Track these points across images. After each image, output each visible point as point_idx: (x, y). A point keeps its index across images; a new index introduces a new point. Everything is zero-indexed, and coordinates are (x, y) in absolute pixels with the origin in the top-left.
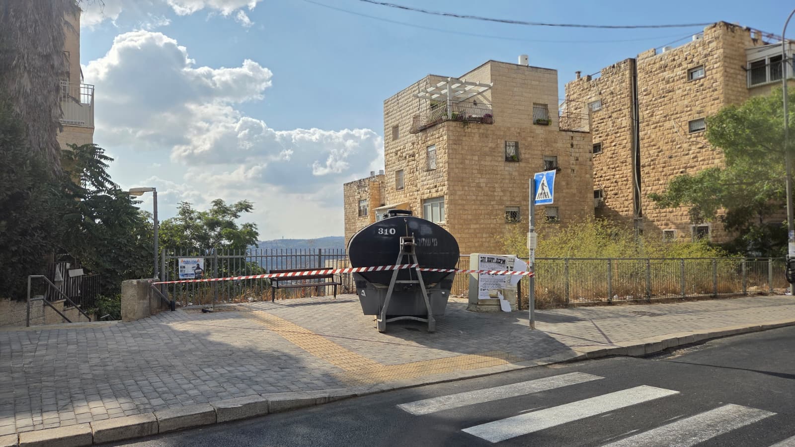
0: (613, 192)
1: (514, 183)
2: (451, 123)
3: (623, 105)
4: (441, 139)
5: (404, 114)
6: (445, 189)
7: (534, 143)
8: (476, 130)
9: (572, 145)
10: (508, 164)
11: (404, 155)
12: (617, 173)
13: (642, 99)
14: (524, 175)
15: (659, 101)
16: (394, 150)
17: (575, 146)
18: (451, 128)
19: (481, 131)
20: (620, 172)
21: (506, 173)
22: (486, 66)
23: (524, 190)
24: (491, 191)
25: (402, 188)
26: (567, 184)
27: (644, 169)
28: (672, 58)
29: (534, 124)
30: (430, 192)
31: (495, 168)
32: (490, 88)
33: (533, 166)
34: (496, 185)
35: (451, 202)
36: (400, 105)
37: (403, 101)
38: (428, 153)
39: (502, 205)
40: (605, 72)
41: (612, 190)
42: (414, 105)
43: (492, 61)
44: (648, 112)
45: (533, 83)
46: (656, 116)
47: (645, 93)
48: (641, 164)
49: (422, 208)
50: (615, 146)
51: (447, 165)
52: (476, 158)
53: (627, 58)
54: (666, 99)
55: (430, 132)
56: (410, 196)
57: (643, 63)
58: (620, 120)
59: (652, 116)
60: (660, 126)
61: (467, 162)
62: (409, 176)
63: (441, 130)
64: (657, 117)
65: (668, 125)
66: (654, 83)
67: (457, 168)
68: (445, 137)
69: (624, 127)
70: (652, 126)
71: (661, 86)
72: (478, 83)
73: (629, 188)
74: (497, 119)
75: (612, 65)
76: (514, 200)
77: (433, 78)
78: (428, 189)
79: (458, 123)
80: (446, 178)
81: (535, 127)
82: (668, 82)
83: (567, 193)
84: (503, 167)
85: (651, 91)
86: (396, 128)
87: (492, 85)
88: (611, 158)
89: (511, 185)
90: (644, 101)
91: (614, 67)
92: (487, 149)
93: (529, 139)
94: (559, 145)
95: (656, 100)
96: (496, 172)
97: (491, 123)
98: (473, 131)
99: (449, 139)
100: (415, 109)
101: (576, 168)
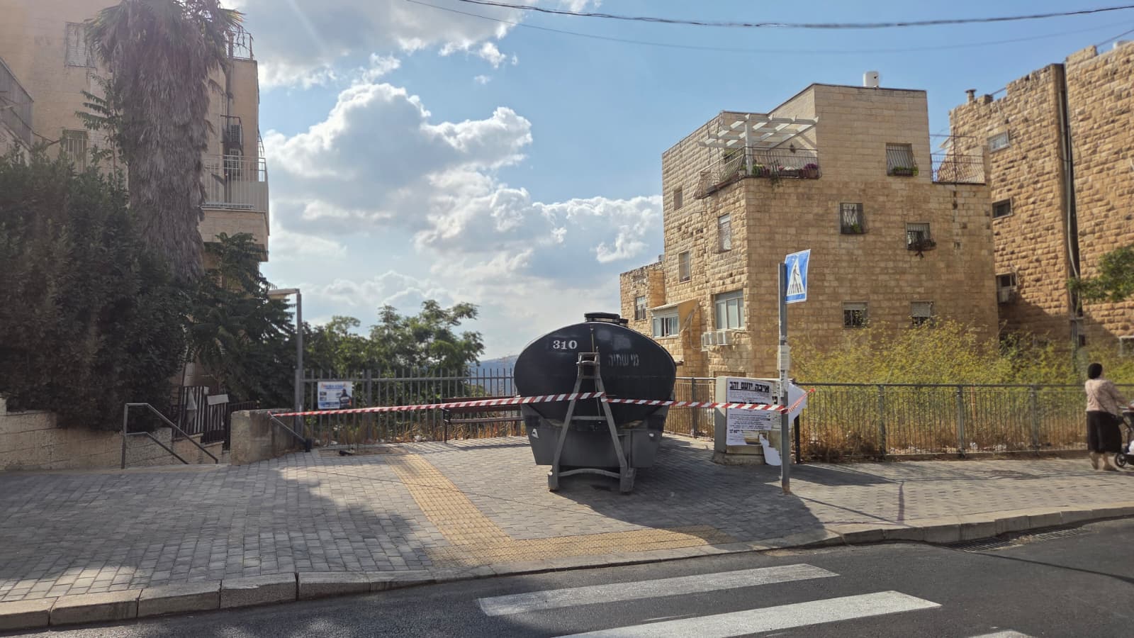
0: (1032, 277)
1: (856, 267)
2: (751, 181)
3: (1045, 138)
4: (737, 204)
5: (690, 171)
6: (744, 277)
7: (889, 205)
8: (792, 190)
9: (955, 206)
10: (845, 237)
11: (690, 229)
12: (1038, 246)
13: (1077, 127)
14: (873, 255)
15: (1106, 128)
16: (676, 224)
17: (960, 207)
18: (752, 188)
19: (800, 190)
20: (1044, 245)
21: (844, 251)
22: (808, 92)
23: (874, 278)
24: (818, 280)
25: (688, 279)
26: (948, 266)
27: (1085, 238)
28: (1125, 59)
29: (889, 175)
30: (724, 284)
31: (824, 245)
32: (814, 124)
33: (889, 239)
34: (826, 271)
35: (752, 298)
36: (684, 158)
37: (689, 152)
38: (720, 227)
39: (837, 301)
40: (1014, 88)
41: (1031, 274)
42: (703, 157)
43: (817, 84)
44: (1086, 147)
45: (886, 112)
46: (1100, 152)
47: (1080, 118)
48: (1079, 231)
49: (712, 307)
50: (1034, 203)
51: (746, 242)
52: (793, 231)
53: (1048, 64)
54: (1116, 125)
55: (723, 195)
56: (699, 289)
57: (1076, 69)
58: (1040, 161)
59: (1094, 152)
60: (1109, 169)
61: (778, 237)
62: (697, 261)
63: (737, 192)
64: (1104, 154)
65: (1122, 166)
66: (1095, 101)
67: (763, 246)
68: (743, 202)
69: (1048, 173)
70: (1095, 170)
71: (1108, 104)
72: (793, 119)
73: (1059, 271)
74: (827, 173)
75: (1025, 76)
76: (856, 294)
77: (729, 116)
78: (720, 279)
79: (763, 179)
80: (745, 262)
81: (890, 179)
82: (1119, 97)
83: (948, 280)
84: (838, 244)
85: (1090, 114)
86: (678, 193)
87: (816, 120)
88: (1027, 222)
89: (852, 270)
90: (1080, 131)
91: (1027, 79)
92: (810, 216)
93: (881, 199)
94: (933, 205)
95: (1100, 127)
96: (825, 251)
97: (817, 177)
98: (788, 191)
99: (748, 205)
100: (704, 164)
101: (964, 240)
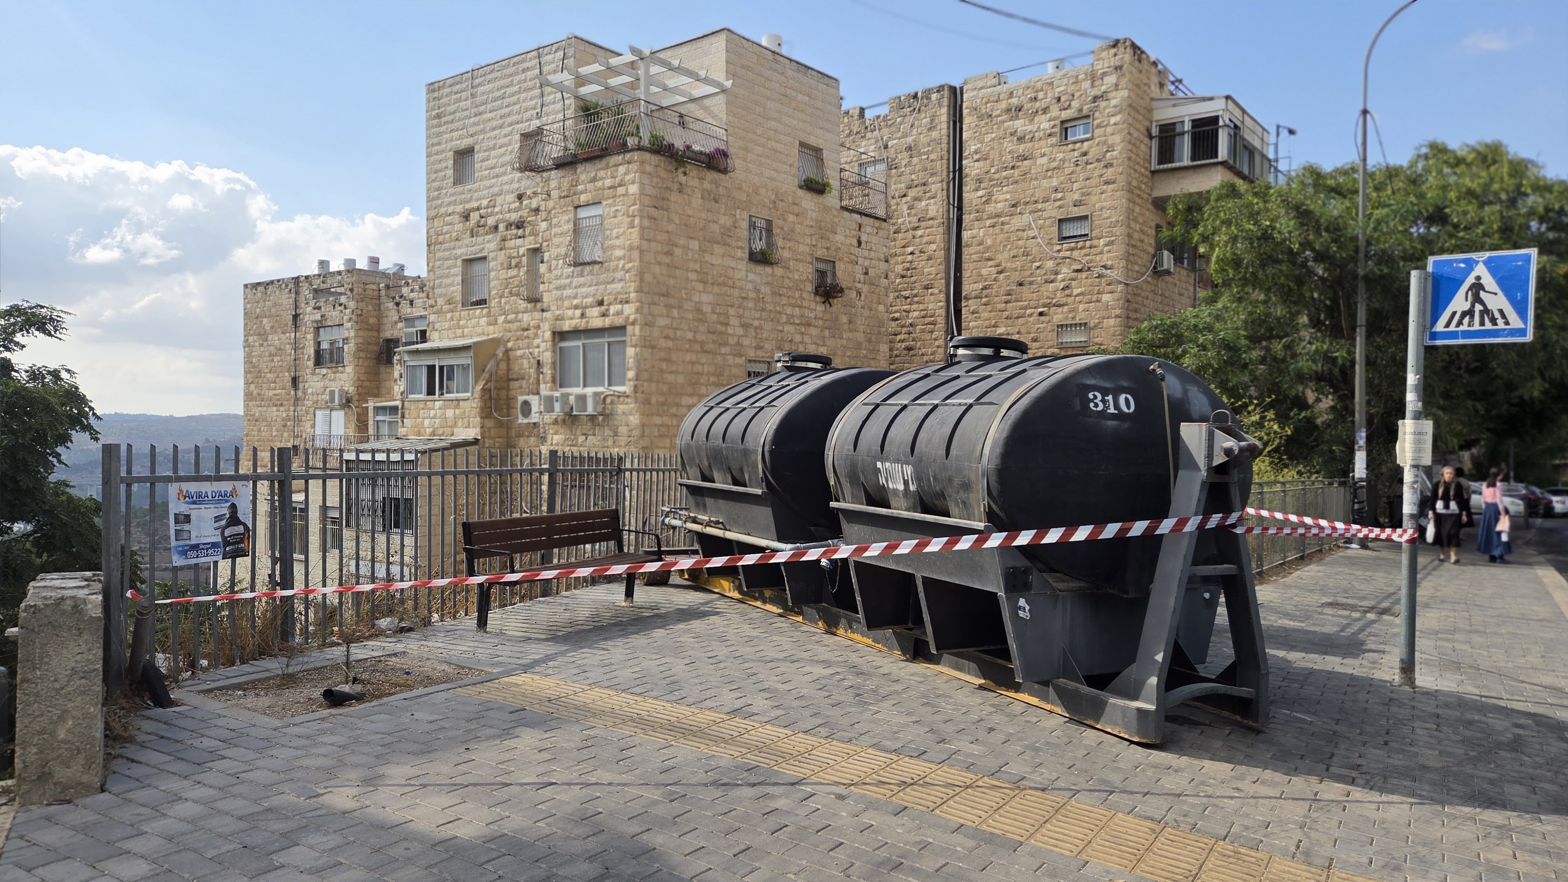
0: (904, 345)
1: (762, 310)
2: (647, 156)
3: (932, 175)
4: (621, 190)
5: (494, 123)
6: (629, 310)
7: (798, 228)
8: (696, 183)
9: (860, 243)
10: (752, 266)
11: (491, 221)
12: (914, 307)
13: (972, 168)
14: (780, 295)
15: (1004, 174)
16: (459, 208)
17: (863, 245)
18: (648, 168)
19: (707, 185)
20: (921, 307)
21: (750, 286)
22: (713, 39)
23: (780, 328)
24: (722, 324)
25: (482, 302)
26: (850, 322)
27: (970, 302)
28: (1033, 95)
29: (801, 187)
30: (583, 315)
31: (730, 273)
32: (724, 91)
33: (796, 277)
34: (732, 311)
35: (644, 342)
36: (479, 99)
37: (491, 91)
38: (576, 222)
39: (740, 355)
40: (898, 104)
41: (903, 341)
42: (525, 105)
43: (729, 30)
44: (980, 193)
45: (800, 97)
46: (996, 202)
47: (976, 157)
48: (963, 294)
49: (554, 351)
50: (912, 253)
51: (636, 254)
52: (695, 245)
53: (942, 83)
54: (1016, 172)
55: (585, 173)
56: (507, 321)
57: (976, 97)
58: (924, 203)
59: (987, 202)
60: (1003, 224)
61: (678, 251)
62: (503, 274)
63: (622, 169)
64: (999, 205)
65: (1018, 222)
66: (993, 139)
67: (659, 263)
68: (633, 189)
69: (932, 219)
70: (988, 223)
71: (1009, 145)
72: (702, 74)
73: (936, 339)
74: (736, 164)
75: (913, 93)
76: (761, 348)
77: (582, 46)
78: (576, 307)
79: (663, 158)
80: (633, 286)
81: (801, 193)
82: (1021, 139)
83: (849, 339)
84: (744, 273)
85: (988, 154)
86: (464, 155)
87: (728, 84)
88: (903, 277)
89: (758, 315)
90: (974, 173)
91: (915, 96)
92: (715, 228)
93: (791, 218)
94: (840, 238)
95: (997, 172)
96: (731, 283)
97: (725, 171)
98: (691, 183)
99: (642, 193)
100: (527, 115)
101: (865, 289)
